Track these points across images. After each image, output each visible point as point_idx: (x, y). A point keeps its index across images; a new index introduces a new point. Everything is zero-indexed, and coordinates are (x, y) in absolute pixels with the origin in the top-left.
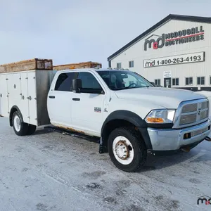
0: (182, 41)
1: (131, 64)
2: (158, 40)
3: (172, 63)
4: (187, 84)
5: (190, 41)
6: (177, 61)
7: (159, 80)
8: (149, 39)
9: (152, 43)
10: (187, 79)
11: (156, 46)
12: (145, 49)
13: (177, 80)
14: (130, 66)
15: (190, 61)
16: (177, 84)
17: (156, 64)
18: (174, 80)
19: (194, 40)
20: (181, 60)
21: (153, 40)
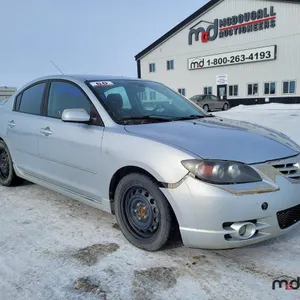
0: (243, 30)
1: (170, 65)
2: (209, 29)
3: (228, 63)
4: (250, 93)
5: (256, 29)
6: (235, 61)
7: (210, 88)
8: (196, 28)
9: (200, 34)
10: (250, 86)
11: (206, 38)
12: (190, 43)
13: (236, 87)
14: (168, 68)
15: (255, 59)
16: (236, 94)
17: (206, 65)
18: (231, 87)
19: (261, 28)
20: (241, 58)
21: (201, 29)
